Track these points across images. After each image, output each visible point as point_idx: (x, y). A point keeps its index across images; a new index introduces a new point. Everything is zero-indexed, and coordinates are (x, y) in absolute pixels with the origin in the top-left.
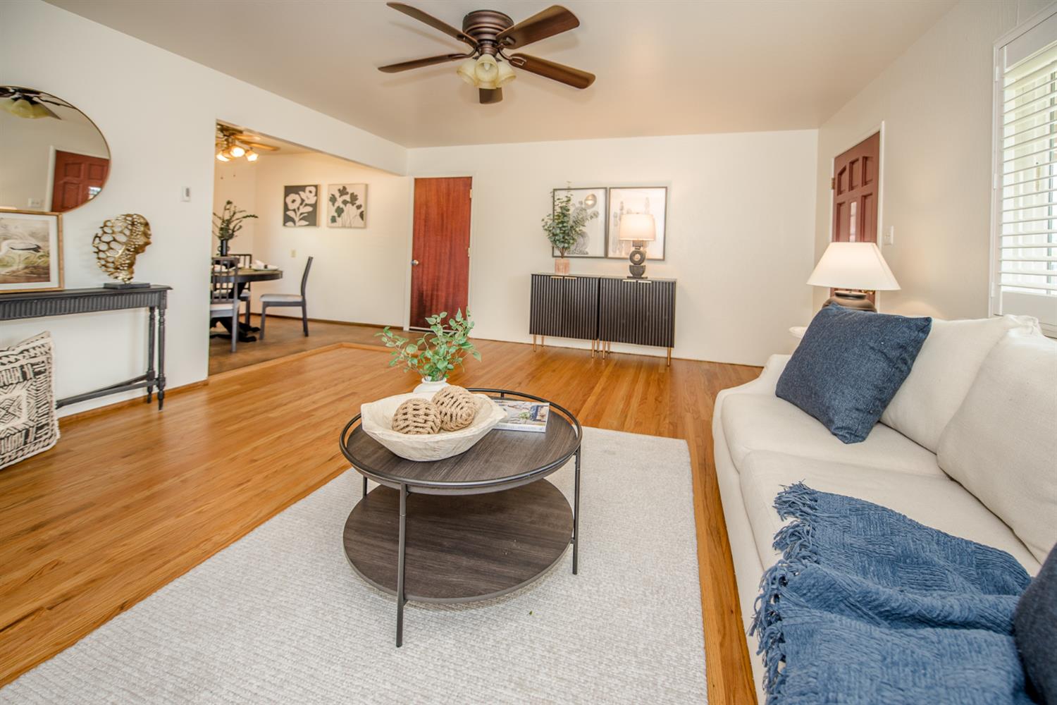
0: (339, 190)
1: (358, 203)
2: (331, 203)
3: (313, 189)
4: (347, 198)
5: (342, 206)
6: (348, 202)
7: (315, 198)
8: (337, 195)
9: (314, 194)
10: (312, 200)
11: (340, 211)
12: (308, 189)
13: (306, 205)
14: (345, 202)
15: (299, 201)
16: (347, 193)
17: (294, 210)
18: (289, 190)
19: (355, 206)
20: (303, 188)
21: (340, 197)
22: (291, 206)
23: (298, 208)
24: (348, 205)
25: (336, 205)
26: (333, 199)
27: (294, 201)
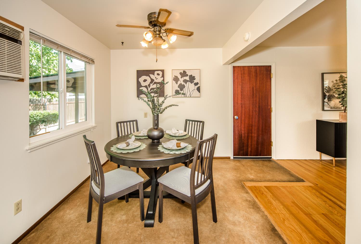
0: (181, 73)
1: (195, 81)
2: (174, 82)
3: (160, 73)
4: (187, 78)
5: (183, 83)
6: (188, 81)
7: (162, 78)
8: (179, 76)
9: (161, 75)
10: (160, 80)
11: (182, 87)
12: (156, 73)
13: (155, 83)
14: (185, 81)
15: (149, 80)
16: (187, 75)
17: (146, 87)
18: (140, 73)
19: (193, 83)
20: (153, 72)
21: (181, 78)
22: (143, 84)
23: (149, 85)
24: (188, 83)
25: (179, 83)
26: (176, 79)
27: (145, 81)
